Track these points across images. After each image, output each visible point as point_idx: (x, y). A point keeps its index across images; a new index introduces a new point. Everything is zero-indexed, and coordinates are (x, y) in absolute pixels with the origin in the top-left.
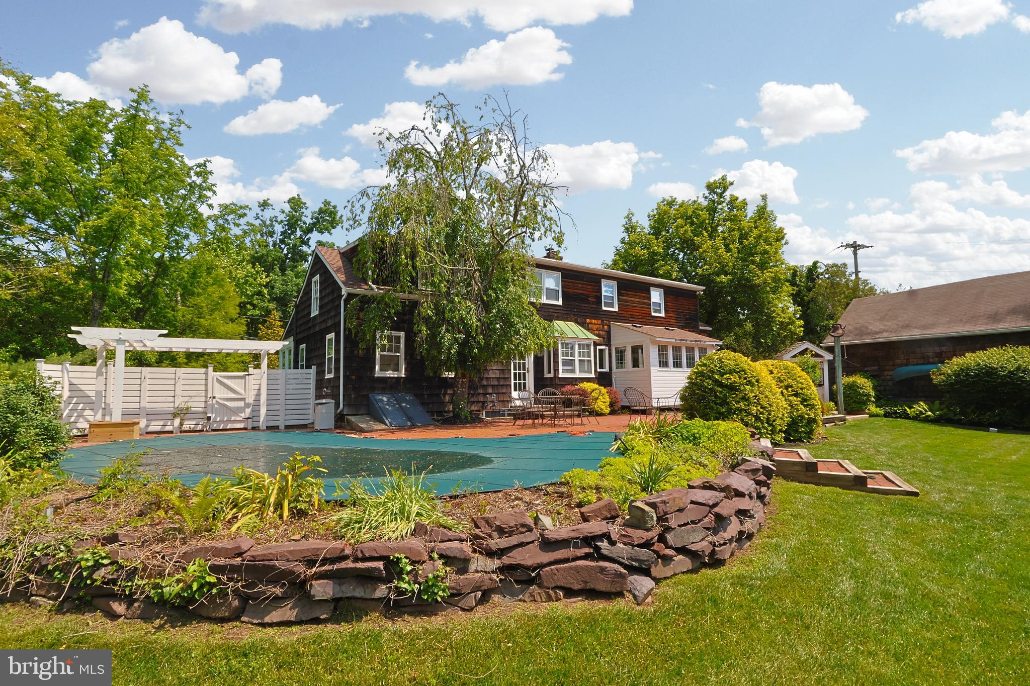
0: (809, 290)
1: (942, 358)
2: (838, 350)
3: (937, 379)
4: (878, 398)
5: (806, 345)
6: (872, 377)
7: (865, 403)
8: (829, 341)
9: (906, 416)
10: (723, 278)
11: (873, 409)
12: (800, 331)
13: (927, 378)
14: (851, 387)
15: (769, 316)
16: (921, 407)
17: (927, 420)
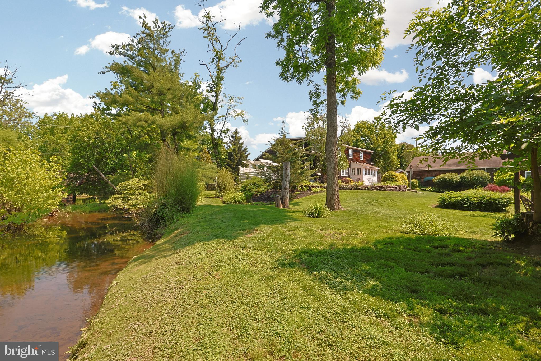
0: (402, 153)
1: (436, 175)
2: (411, 172)
3: (434, 181)
4: (419, 186)
5: (402, 170)
6: (418, 180)
7: (416, 187)
8: (408, 169)
9: (426, 190)
10: (379, 149)
11: (418, 188)
12: (399, 166)
13: (432, 181)
14: (413, 183)
15: (391, 161)
16: (430, 188)
17: (431, 191)
